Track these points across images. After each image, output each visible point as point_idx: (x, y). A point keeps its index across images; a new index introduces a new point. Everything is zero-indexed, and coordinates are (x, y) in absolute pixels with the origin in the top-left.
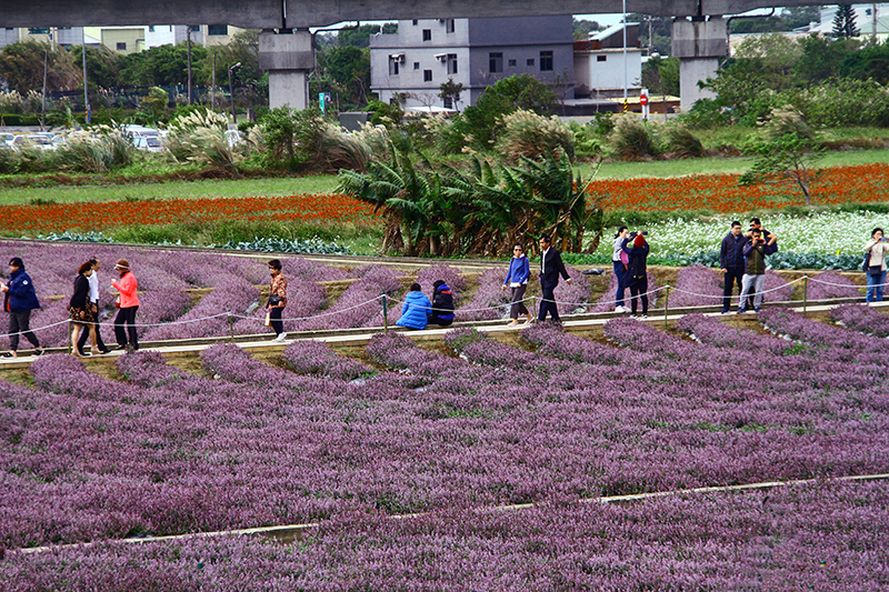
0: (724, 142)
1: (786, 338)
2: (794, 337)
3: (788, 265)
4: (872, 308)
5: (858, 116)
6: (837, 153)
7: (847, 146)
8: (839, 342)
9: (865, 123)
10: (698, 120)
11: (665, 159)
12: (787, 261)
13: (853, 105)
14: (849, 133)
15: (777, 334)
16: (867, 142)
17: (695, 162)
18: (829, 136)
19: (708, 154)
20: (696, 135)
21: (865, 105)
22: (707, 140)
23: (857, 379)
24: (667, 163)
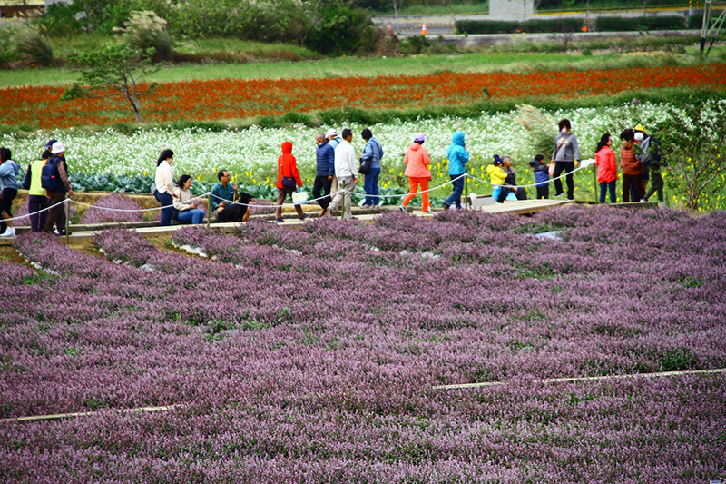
0: (75, 51)
1: (37, 266)
2: (45, 265)
3: (79, 186)
4: (138, 234)
5: (223, 27)
6: (197, 67)
7: (208, 59)
8: (86, 270)
9: (227, 35)
10: (53, 26)
11: (9, 68)
12: (78, 182)
13: (218, 15)
14: (211, 46)
15: (30, 262)
16: (229, 56)
17: (42, 72)
18: (189, 47)
19: (59, 64)
20: (49, 42)
21: (230, 15)
22: (60, 49)
23: (85, 311)
24: (12, 73)
